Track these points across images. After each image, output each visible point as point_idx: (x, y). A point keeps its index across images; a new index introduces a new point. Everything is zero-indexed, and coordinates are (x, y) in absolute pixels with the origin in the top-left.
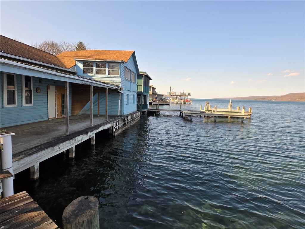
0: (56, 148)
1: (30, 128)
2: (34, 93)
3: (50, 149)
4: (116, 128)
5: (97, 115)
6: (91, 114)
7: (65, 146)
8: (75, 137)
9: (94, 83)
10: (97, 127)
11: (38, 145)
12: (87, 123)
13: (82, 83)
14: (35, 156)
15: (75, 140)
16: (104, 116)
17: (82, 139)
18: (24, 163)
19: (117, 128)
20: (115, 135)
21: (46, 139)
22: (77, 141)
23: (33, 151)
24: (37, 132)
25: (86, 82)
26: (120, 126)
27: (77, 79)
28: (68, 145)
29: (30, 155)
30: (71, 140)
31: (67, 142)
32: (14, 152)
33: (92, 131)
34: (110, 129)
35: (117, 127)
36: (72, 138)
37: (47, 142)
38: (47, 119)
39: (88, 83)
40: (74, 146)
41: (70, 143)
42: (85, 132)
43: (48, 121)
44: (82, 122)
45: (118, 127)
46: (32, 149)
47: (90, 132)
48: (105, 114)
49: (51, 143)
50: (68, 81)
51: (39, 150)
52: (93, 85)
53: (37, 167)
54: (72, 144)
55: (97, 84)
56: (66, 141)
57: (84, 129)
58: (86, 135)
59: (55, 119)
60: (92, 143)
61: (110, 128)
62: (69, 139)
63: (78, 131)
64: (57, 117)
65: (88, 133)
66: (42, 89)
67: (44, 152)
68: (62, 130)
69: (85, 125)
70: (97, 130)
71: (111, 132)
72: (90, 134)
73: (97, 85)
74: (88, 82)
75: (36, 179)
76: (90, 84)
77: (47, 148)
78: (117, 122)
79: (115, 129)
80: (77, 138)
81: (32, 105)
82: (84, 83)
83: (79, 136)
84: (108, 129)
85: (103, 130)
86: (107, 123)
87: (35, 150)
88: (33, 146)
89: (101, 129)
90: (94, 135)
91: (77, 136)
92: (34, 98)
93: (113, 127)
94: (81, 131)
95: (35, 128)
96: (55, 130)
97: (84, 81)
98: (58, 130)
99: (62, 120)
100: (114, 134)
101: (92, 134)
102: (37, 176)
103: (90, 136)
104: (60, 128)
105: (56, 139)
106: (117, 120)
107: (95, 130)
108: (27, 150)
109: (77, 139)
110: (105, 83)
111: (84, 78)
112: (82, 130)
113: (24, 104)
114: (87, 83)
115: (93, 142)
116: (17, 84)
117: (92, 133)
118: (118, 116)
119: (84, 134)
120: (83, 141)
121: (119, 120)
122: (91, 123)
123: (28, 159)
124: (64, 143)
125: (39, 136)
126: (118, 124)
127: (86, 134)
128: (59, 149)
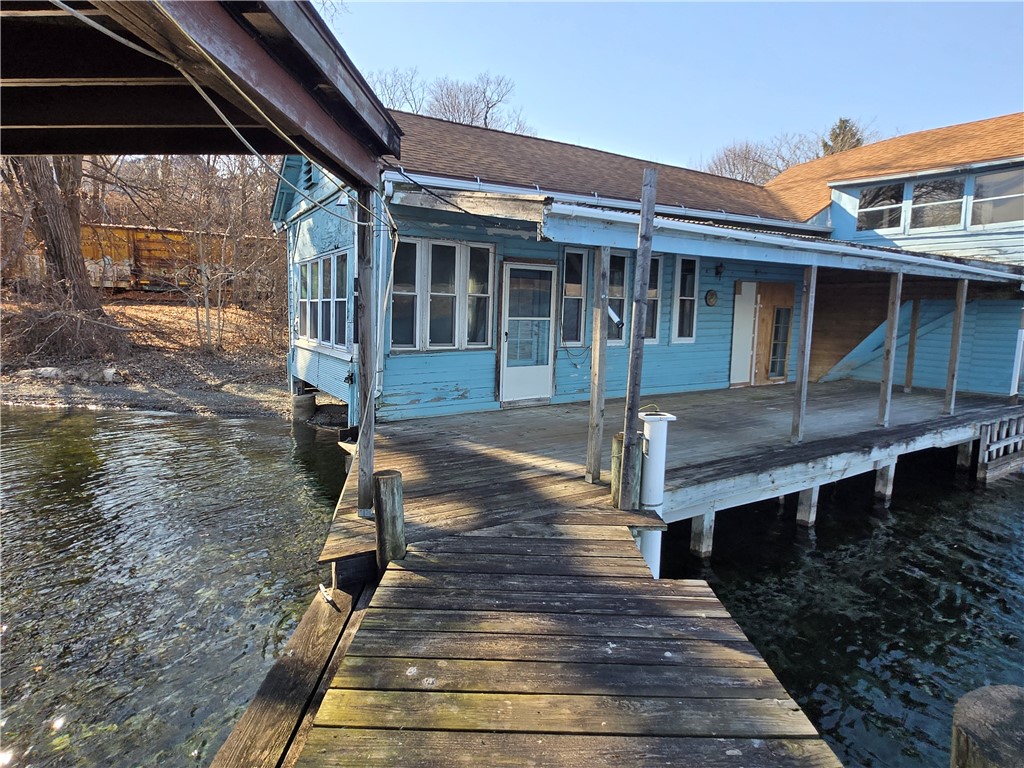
0: (764, 477)
1: (685, 406)
2: (699, 306)
3: (747, 479)
4: (993, 448)
5: (903, 387)
6: (885, 382)
7: (789, 480)
8: (825, 456)
9: (909, 263)
10: (907, 432)
11: (714, 458)
12: (861, 414)
13: (863, 268)
14: (709, 488)
15: (825, 466)
16: (940, 394)
17: (846, 469)
18: (683, 502)
19: (998, 450)
20: (985, 479)
21: (734, 444)
22: (828, 471)
23: (706, 474)
24: (705, 420)
25: (878, 260)
26: (1016, 444)
27: (845, 255)
28: (800, 477)
29: (699, 482)
30: (810, 464)
31: (799, 467)
32: (669, 465)
33: (887, 445)
34: (960, 448)
35: (1002, 445)
36: (814, 459)
37: (738, 454)
38: (727, 385)
39: (886, 266)
40: (816, 486)
41: (806, 473)
42: (860, 443)
43: (728, 391)
44: (841, 407)
45: (1006, 448)
46: (700, 466)
47: (880, 448)
48: (943, 386)
49: (749, 461)
50: (815, 261)
51: (718, 475)
52: (906, 269)
53: (709, 522)
54: (813, 479)
55: (921, 265)
56: (796, 462)
57: (853, 432)
58: (861, 456)
59: (747, 387)
60: (878, 488)
61: (965, 445)
62: (805, 460)
63: (831, 435)
64: (756, 381)
65: (871, 448)
66: (719, 295)
67: (731, 482)
68: (777, 425)
69: (857, 420)
70: (907, 444)
71: (967, 464)
72: (877, 454)
73: (921, 269)
74: (885, 260)
75: (703, 556)
76: (894, 268)
77: (740, 472)
78: (1002, 424)
79: (990, 453)
80: (829, 459)
81: (693, 342)
82: (871, 265)
83: (837, 453)
84: (953, 450)
85: (933, 451)
86: (952, 422)
87: (710, 471)
88: (701, 460)
89: (923, 443)
90: (892, 463)
91: (831, 455)
92: (698, 321)
93: (977, 443)
94: (845, 438)
95: (698, 409)
96: (754, 423)
97: (872, 258)
98: (763, 424)
99: (772, 393)
100: (980, 475)
101: (886, 458)
102: (706, 547)
103: (876, 463)
104: (767, 417)
105: (761, 451)
106: (1000, 416)
107: (899, 441)
108: (689, 467)
109: (829, 465)
110: (958, 260)
111: (871, 248)
112: (846, 434)
113: (676, 339)
114: (880, 265)
115: (886, 485)
116: (665, 282)
117: (885, 452)
118: (1007, 401)
119: (857, 450)
120: (849, 474)
121: (1015, 417)
122: (882, 415)
123: (693, 493)
124: (788, 470)
125: (713, 434)
126: (1008, 435)
127: (864, 453)
128: (771, 484)
